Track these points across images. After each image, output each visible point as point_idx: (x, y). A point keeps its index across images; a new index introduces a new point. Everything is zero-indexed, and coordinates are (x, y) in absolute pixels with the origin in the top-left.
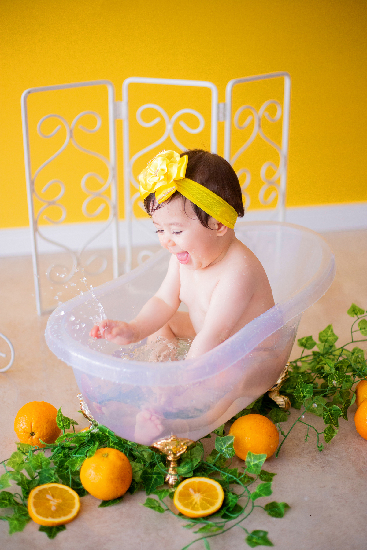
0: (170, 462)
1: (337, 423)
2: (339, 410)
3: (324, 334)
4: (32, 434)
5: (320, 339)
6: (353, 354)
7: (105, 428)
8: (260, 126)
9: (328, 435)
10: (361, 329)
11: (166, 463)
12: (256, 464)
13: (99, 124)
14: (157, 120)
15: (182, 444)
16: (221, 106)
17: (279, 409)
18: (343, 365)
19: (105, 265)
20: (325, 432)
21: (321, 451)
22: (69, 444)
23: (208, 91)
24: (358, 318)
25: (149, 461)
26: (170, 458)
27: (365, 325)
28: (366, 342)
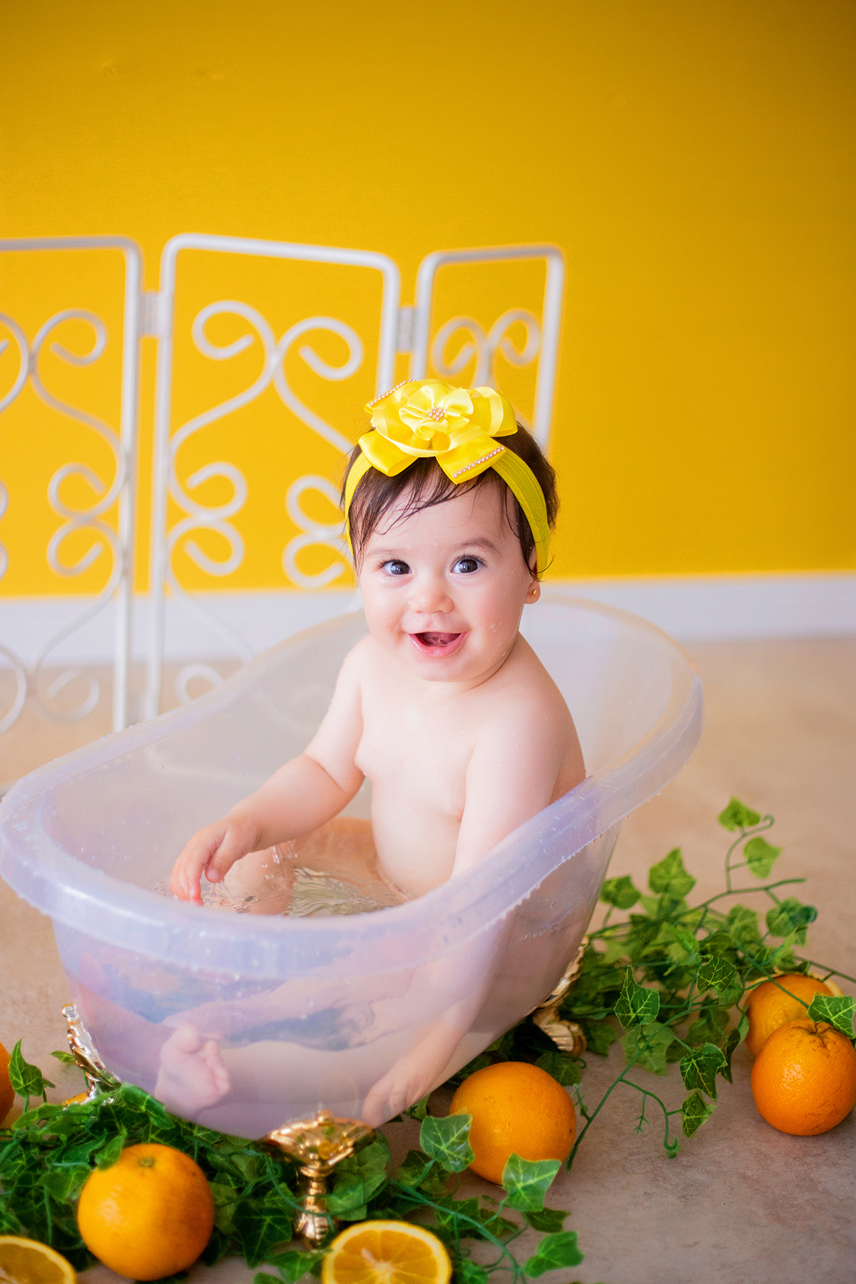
0: (306, 1180)
1: (713, 1088)
2: (718, 1055)
3: (662, 872)
5: (653, 885)
6: (731, 921)
7: (139, 1093)
8: (489, 371)
9: (691, 1117)
10: (750, 861)
11: (298, 1185)
12: (530, 1186)
13: (99, 345)
14: (243, 343)
15: (345, 1134)
16: (406, 314)
17: (557, 1055)
18: (716, 946)
19: (94, 697)
20: (683, 1110)
21: (674, 1156)
22: (44, 1133)
23: (376, 277)
24: (744, 835)
25: (252, 1181)
26: (310, 1172)
27: (760, 852)
28: (762, 894)
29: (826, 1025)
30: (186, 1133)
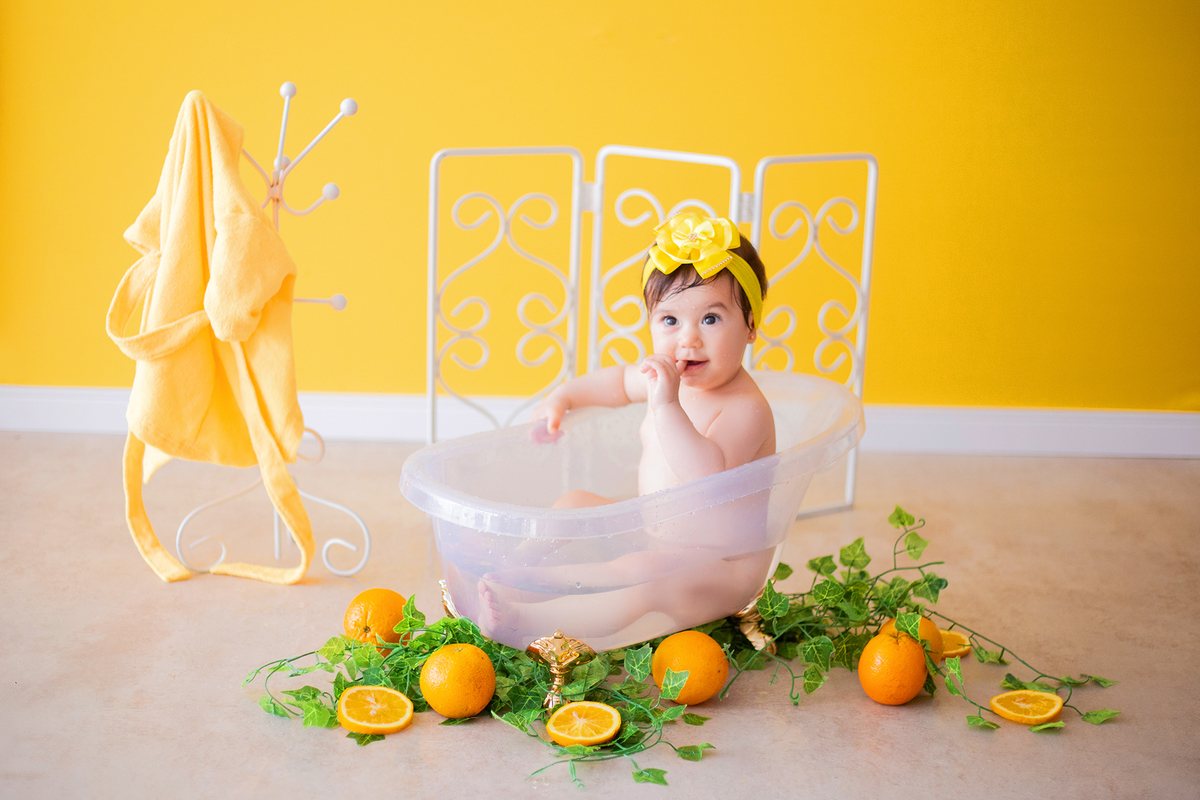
0: (554, 676)
1: (826, 665)
2: (830, 644)
3: (850, 552)
4: (367, 629)
5: (842, 560)
6: (892, 587)
7: (468, 622)
8: (816, 238)
9: (810, 682)
10: (909, 548)
11: (549, 678)
12: (674, 687)
13: (553, 216)
14: (646, 216)
15: (571, 646)
16: (746, 198)
20: (805, 676)
21: (796, 704)
23: (726, 171)
24: (906, 531)
25: (525, 678)
26: (555, 671)
27: (915, 542)
28: (917, 570)
29: (905, 633)
30: (496, 651)
